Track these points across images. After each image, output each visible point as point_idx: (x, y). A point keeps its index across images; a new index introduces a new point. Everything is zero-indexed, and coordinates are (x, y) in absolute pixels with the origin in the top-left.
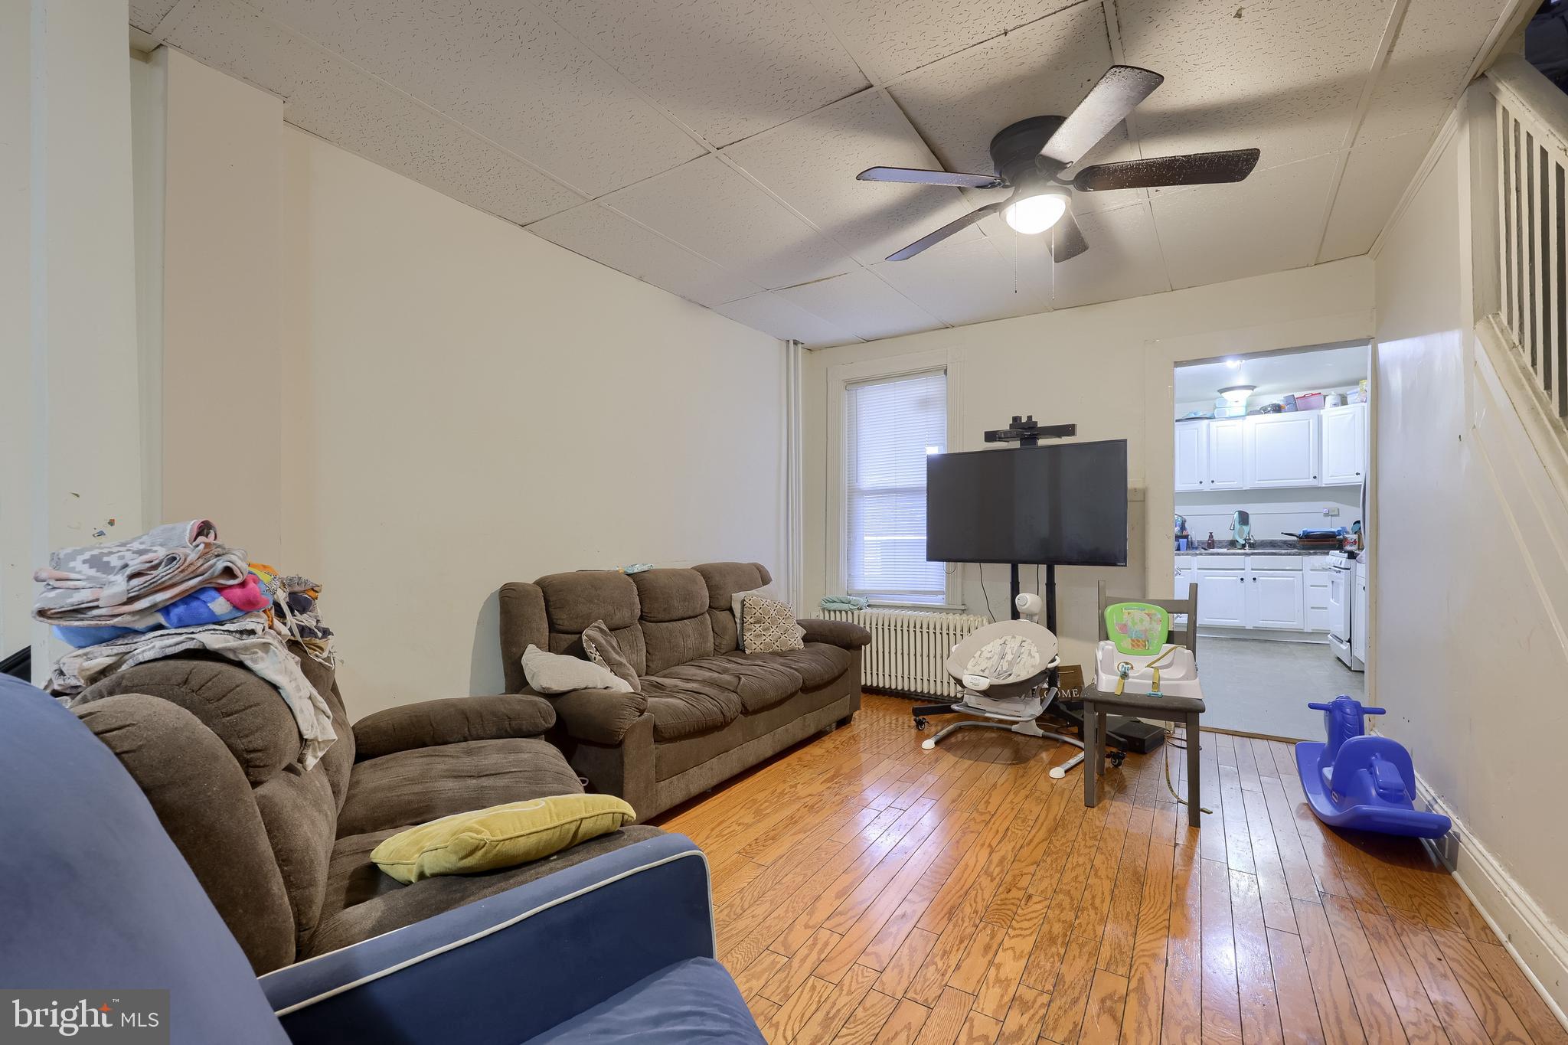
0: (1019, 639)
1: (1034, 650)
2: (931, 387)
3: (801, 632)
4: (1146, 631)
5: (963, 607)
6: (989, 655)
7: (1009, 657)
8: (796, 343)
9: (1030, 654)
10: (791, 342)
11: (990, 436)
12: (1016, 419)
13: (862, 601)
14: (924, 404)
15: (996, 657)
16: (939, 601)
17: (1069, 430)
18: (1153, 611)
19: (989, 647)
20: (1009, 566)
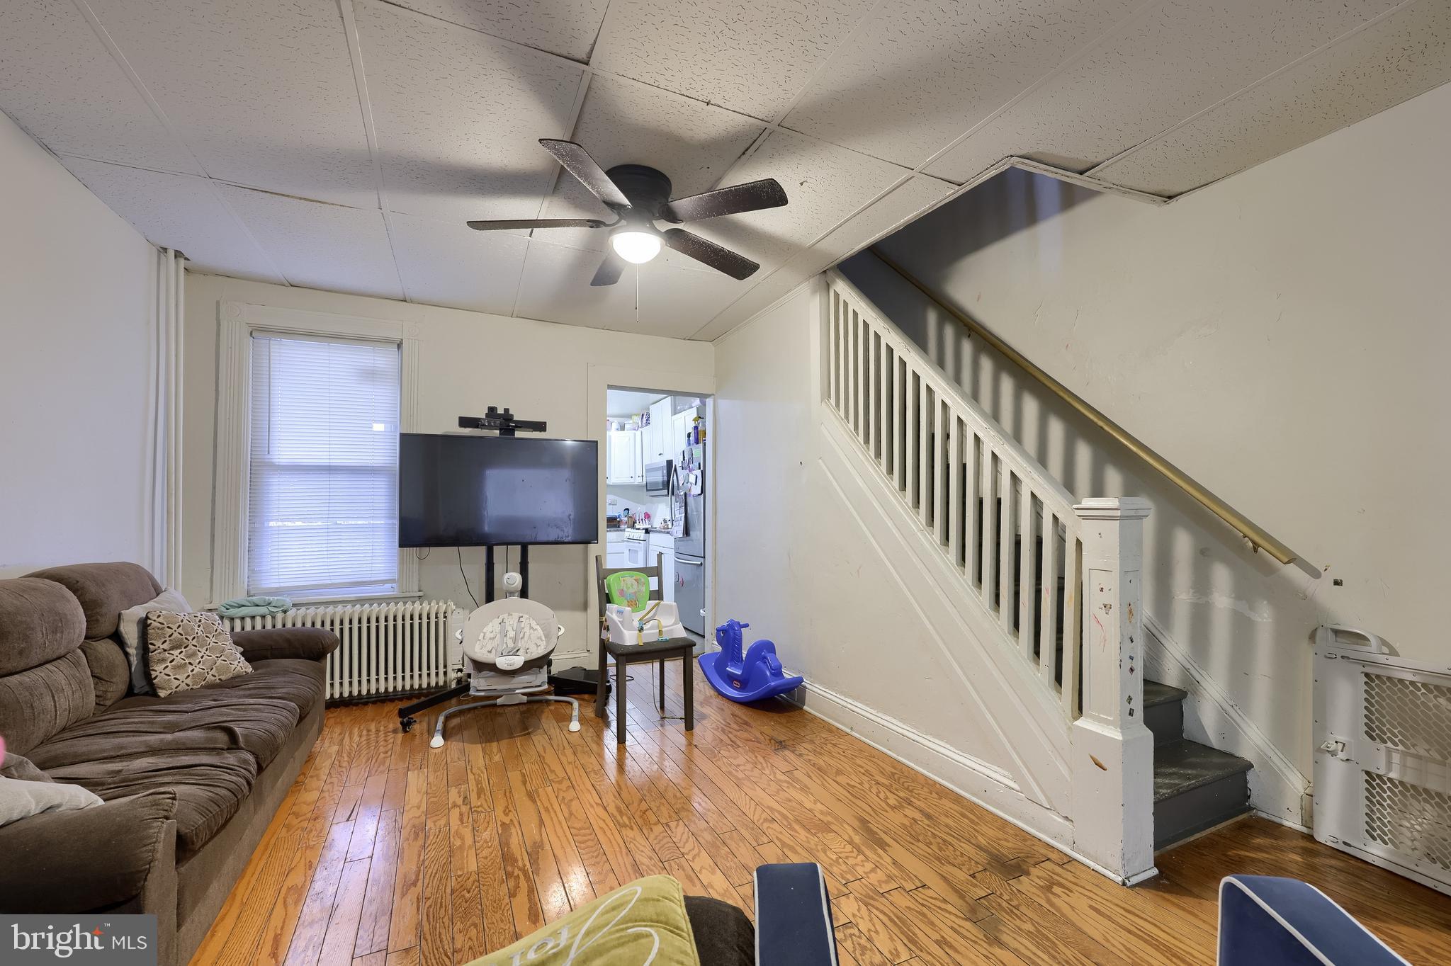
0: (516, 615)
1: (534, 624)
2: (383, 359)
3: (237, 652)
4: (635, 593)
5: (421, 594)
6: (492, 635)
7: (511, 634)
8: (178, 254)
9: (531, 628)
10: (171, 254)
11: (464, 422)
12: (492, 410)
13: (288, 601)
14: (370, 375)
15: (498, 636)
16: (386, 590)
17: (541, 427)
18: (639, 577)
19: (488, 629)
20: (483, 549)
